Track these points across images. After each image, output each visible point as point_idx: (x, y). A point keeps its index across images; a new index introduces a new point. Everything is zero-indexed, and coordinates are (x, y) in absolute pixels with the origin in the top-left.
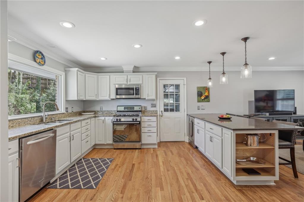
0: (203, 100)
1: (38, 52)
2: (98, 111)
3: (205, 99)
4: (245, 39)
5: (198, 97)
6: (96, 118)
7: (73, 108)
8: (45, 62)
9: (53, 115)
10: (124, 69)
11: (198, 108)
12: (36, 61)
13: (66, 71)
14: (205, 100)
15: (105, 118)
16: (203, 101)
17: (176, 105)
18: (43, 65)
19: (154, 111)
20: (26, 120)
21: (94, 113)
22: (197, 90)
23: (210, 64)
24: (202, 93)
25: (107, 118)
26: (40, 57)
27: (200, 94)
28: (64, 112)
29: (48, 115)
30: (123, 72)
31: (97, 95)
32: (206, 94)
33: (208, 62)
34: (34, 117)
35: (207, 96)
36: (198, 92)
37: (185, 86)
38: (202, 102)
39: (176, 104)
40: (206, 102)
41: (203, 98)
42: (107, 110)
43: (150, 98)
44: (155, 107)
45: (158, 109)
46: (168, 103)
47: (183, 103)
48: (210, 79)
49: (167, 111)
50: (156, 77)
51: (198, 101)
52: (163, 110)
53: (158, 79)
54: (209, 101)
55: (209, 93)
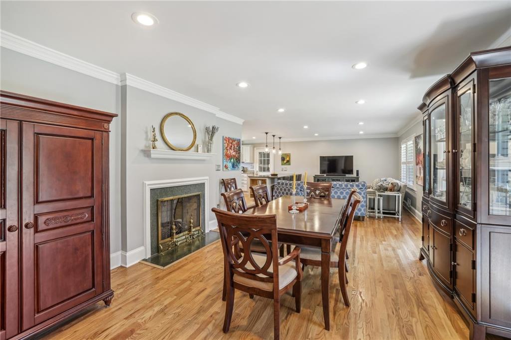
5: (282, 161)
11: (282, 169)
14: (287, 163)
17: (267, 167)
19: (252, 171)
22: (281, 157)
24: (284, 158)
32: (288, 159)
38: (285, 165)
40: (287, 165)
41: (285, 162)
44: (253, 168)
45: (255, 169)
46: (262, 166)
47: (271, 166)
48: (280, 149)
49: (261, 171)
50: (254, 147)
51: (282, 165)
52: (258, 170)
53: (255, 149)
54: (290, 165)
55: (290, 159)
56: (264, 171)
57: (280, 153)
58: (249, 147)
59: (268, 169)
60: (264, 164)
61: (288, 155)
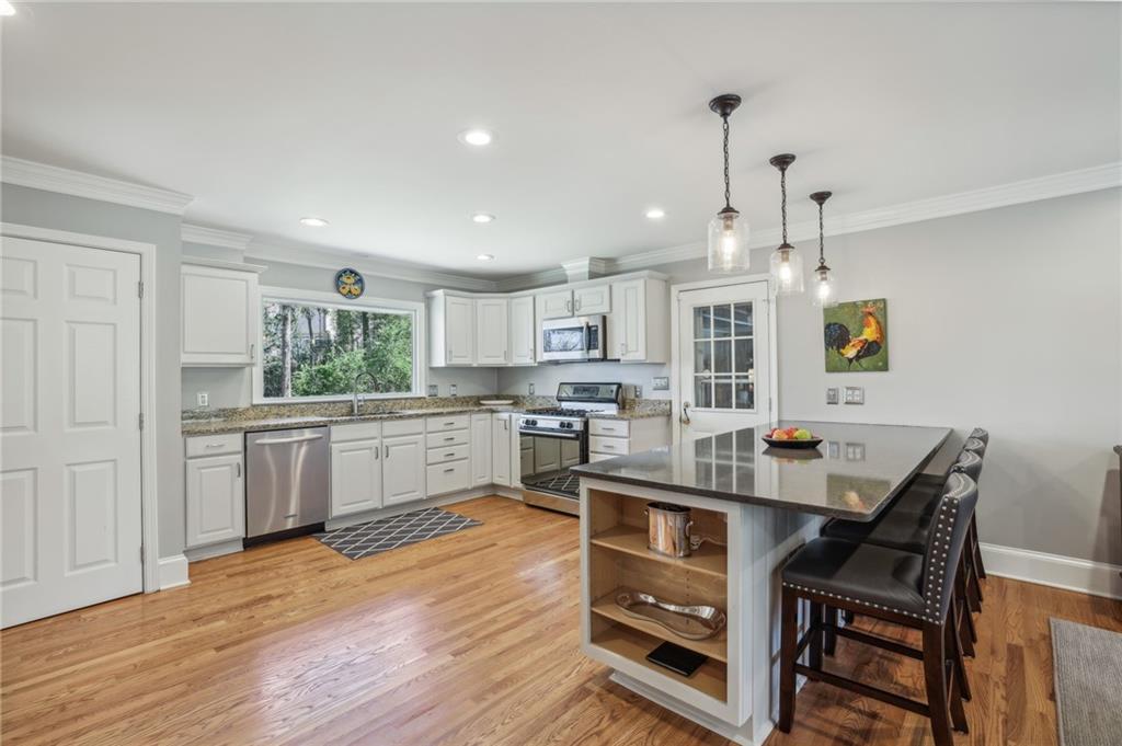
0: (850, 360)
1: (345, 272)
2: (524, 397)
3: (863, 357)
4: (725, 104)
5: (827, 349)
6: (494, 415)
7: (454, 386)
8: (362, 290)
9: (387, 400)
10: (568, 273)
11: (829, 397)
12: (339, 292)
13: (428, 298)
14: (863, 361)
15: (510, 416)
16: (850, 365)
17: (738, 381)
18: (357, 296)
19: (660, 402)
20: (318, 407)
21: (511, 402)
22: (825, 321)
23: (821, 204)
24: (847, 332)
25: (514, 416)
26: (352, 280)
27: (835, 335)
28: (423, 395)
29: (365, 401)
30: (565, 282)
31: (507, 354)
32: (869, 334)
33: (812, 197)
34: (334, 402)
35: (875, 342)
36: (828, 327)
37: (773, 306)
38: (849, 371)
39: (737, 377)
40: (866, 370)
41: (851, 352)
42: (545, 394)
43: (631, 357)
44: (666, 388)
45: (673, 395)
46: (711, 375)
47: (763, 375)
48: (823, 268)
49: (708, 405)
50: (668, 283)
51: (831, 368)
52: (691, 401)
53: (674, 289)
54: (885, 368)
55: (882, 330)
56: (724, 403)
57: (825, 292)
58: (640, 284)
59: (747, 398)
60: (722, 365)
61: (877, 311)
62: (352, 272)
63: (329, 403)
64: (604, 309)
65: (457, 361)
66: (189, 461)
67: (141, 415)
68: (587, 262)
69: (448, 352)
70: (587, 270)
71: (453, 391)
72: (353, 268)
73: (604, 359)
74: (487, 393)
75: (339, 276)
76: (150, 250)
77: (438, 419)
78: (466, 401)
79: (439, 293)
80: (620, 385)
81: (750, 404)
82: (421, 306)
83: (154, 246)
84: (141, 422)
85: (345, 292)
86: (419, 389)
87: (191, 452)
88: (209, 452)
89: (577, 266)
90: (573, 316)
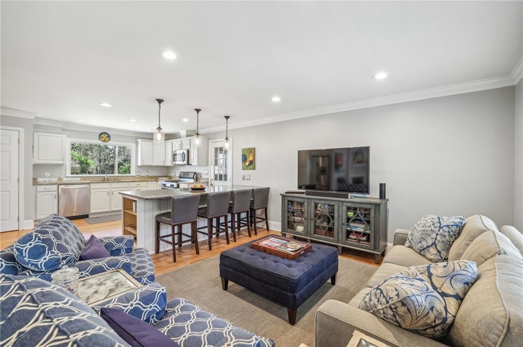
0: (247, 166)
1: (103, 133)
2: (173, 177)
4: (159, 101)
5: (242, 162)
7: (147, 172)
8: (110, 139)
9: (119, 176)
10: (181, 135)
11: (243, 177)
12: (101, 140)
13: (137, 142)
14: (250, 166)
18: (108, 141)
20: (91, 178)
22: (242, 153)
23: (227, 120)
24: (247, 157)
26: (106, 136)
27: (244, 158)
28: (134, 175)
30: (180, 138)
31: (165, 162)
32: (251, 158)
33: (225, 117)
34: (98, 177)
35: (252, 160)
36: (243, 155)
37: (231, 148)
38: (247, 169)
40: (250, 169)
41: (247, 164)
42: (176, 175)
43: (194, 164)
44: (207, 174)
45: (209, 176)
48: (227, 139)
49: (217, 180)
50: (209, 139)
51: (243, 168)
53: (210, 141)
54: (254, 169)
55: (254, 157)
56: (221, 179)
59: (226, 177)
61: (253, 151)
62: (105, 133)
63: (96, 177)
64: (188, 148)
65: (145, 164)
66: (38, 193)
67: (19, 178)
68: (185, 132)
69: (142, 161)
70: (185, 134)
71: (147, 174)
72: (106, 132)
73: (188, 164)
74: (161, 175)
75: (101, 134)
76: (22, 130)
77: (133, 183)
78: (152, 177)
79: (139, 140)
80: (195, 173)
81: (226, 179)
82: (134, 145)
83: (23, 129)
84: (18, 180)
85: (103, 140)
86: (133, 172)
87: (38, 190)
88: (45, 190)
89: (183, 133)
90: (181, 149)
